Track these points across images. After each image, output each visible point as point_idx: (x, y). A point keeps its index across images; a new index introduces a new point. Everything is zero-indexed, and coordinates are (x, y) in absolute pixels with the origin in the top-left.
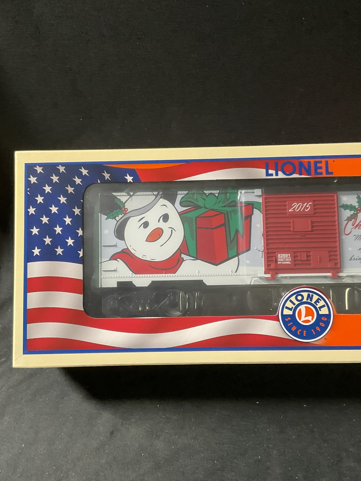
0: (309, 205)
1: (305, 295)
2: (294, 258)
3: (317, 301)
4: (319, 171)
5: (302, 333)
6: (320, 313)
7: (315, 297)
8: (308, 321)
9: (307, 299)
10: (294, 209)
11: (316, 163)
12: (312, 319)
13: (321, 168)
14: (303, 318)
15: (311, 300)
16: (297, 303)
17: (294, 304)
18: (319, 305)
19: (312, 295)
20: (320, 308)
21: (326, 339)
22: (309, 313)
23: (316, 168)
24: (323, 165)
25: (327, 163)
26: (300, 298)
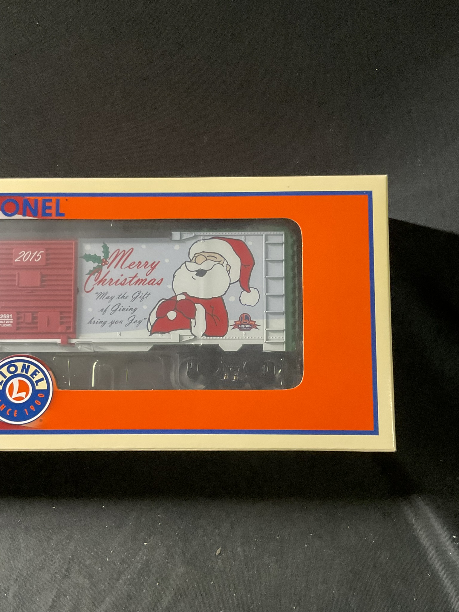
0: (41, 254)
1: (20, 365)
2: (18, 319)
3: (34, 373)
4: (47, 211)
5: (12, 413)
6: (37, 388)
7: (32, 369)
8: (21, 398)
9: (22, 371)
10: (21, 259)
11: (45, 201)
12: (26, 396)
13: (50, 208)
14: (15, 395)
15: (27, 372)
16: (8, 375)
17: (5, 377)
18: (36, 378)
19: (29, 366)
20: (37, 382)
21: (41, 421)
22: (23, 387)
23: (45, 208)
24: (53, 205)
25: (58, 202)
26: (12, 369)
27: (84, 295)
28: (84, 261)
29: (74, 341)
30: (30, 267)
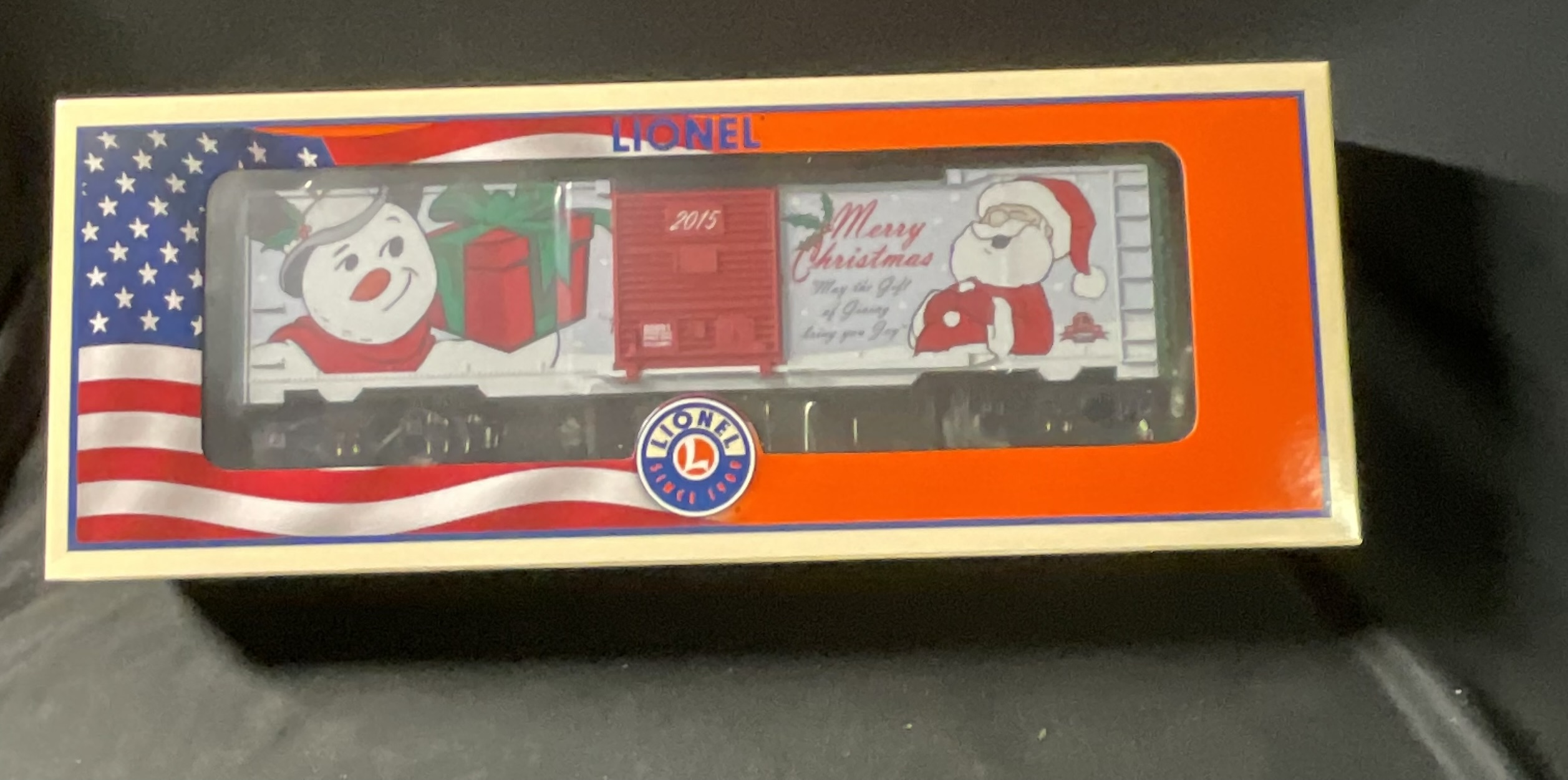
0: (716, 215)
1: (695, 413)
2: (680, 332)
3: (721, 427)
4: (729, 140)
5: (686, 497)
6: (728, 452)
7: (717, 419)
8: (700, 471)
9: (700, 423)
10: (682, 225)
11: (723, 122)
12: (710, 465)
13: (732, 133)
14: (690, 464)
15: (708, 424)
16: (676, 431)
17: (670, 433)
18: (724, 436)
19: (711, 415)
20: (728, 441)
21: (738, 510)
22: (702, 452)
23: (724, 134)
24: (739, 128)
25: (746, 122)
26: (682, 420)
27: (792, 287)
28: (790, 226)
29: (782, 369)
30: (698, 238)
